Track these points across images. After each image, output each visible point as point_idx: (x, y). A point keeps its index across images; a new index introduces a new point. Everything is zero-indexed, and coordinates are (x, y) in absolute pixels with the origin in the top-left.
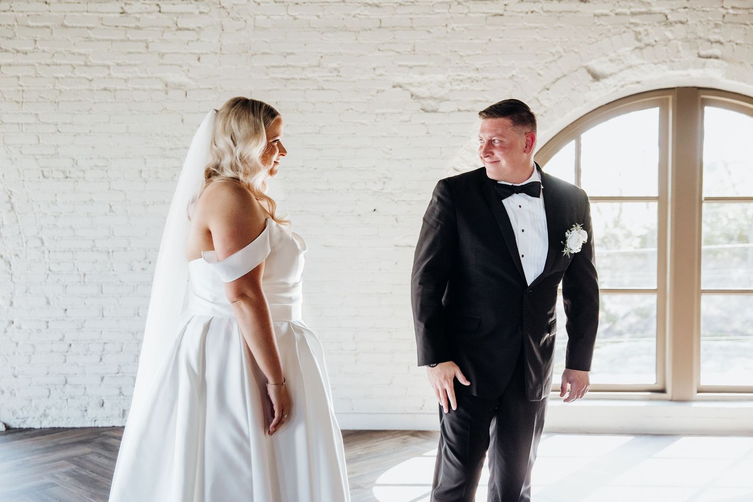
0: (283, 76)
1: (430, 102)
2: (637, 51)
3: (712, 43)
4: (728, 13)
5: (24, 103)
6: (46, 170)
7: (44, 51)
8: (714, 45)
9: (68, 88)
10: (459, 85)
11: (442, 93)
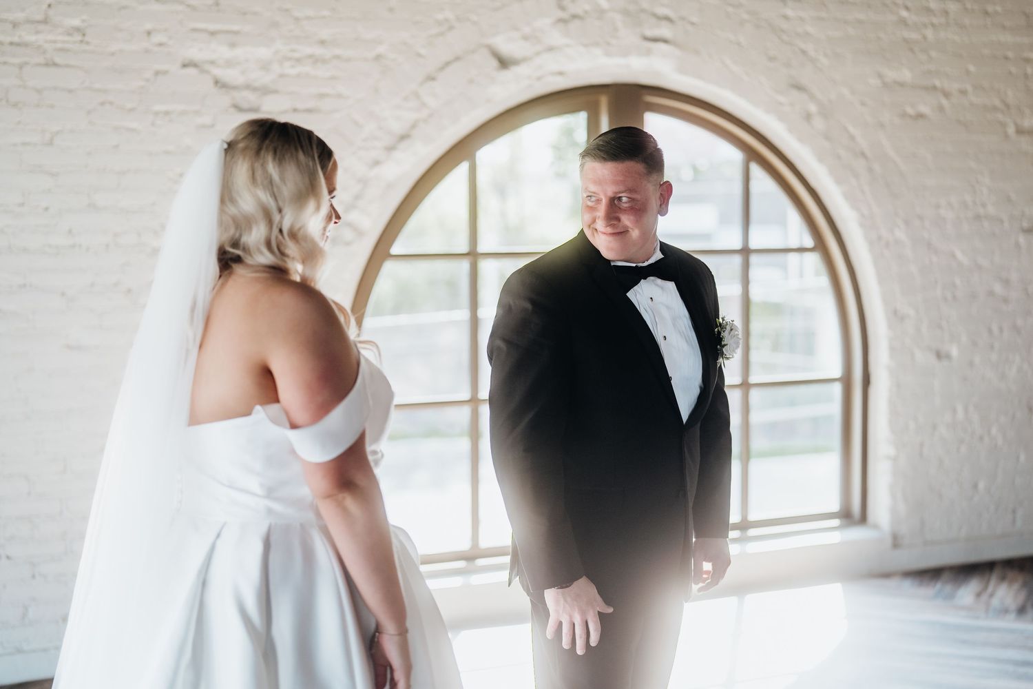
1: (246, 93)
2: (561, 24)
3: (658, 19)
8: (661, 22)
11: (266, 79)
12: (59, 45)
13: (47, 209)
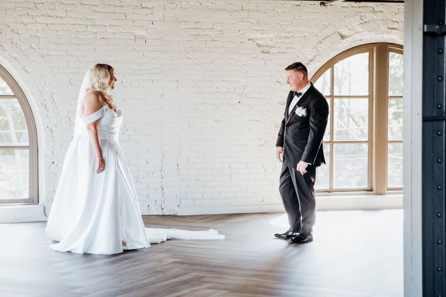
0: (195, 33)
1: (265, 48)
2: (361, 24)
3: (394, 22)
4: (400, 8)
5: (60, 45)
6: (72, 81)
7: (71, 17)
8: (395, 23)
9: (84, 37)
10: (280, 40)
11: (271, 43)
12: (216, 35)
13: (211, 81)
